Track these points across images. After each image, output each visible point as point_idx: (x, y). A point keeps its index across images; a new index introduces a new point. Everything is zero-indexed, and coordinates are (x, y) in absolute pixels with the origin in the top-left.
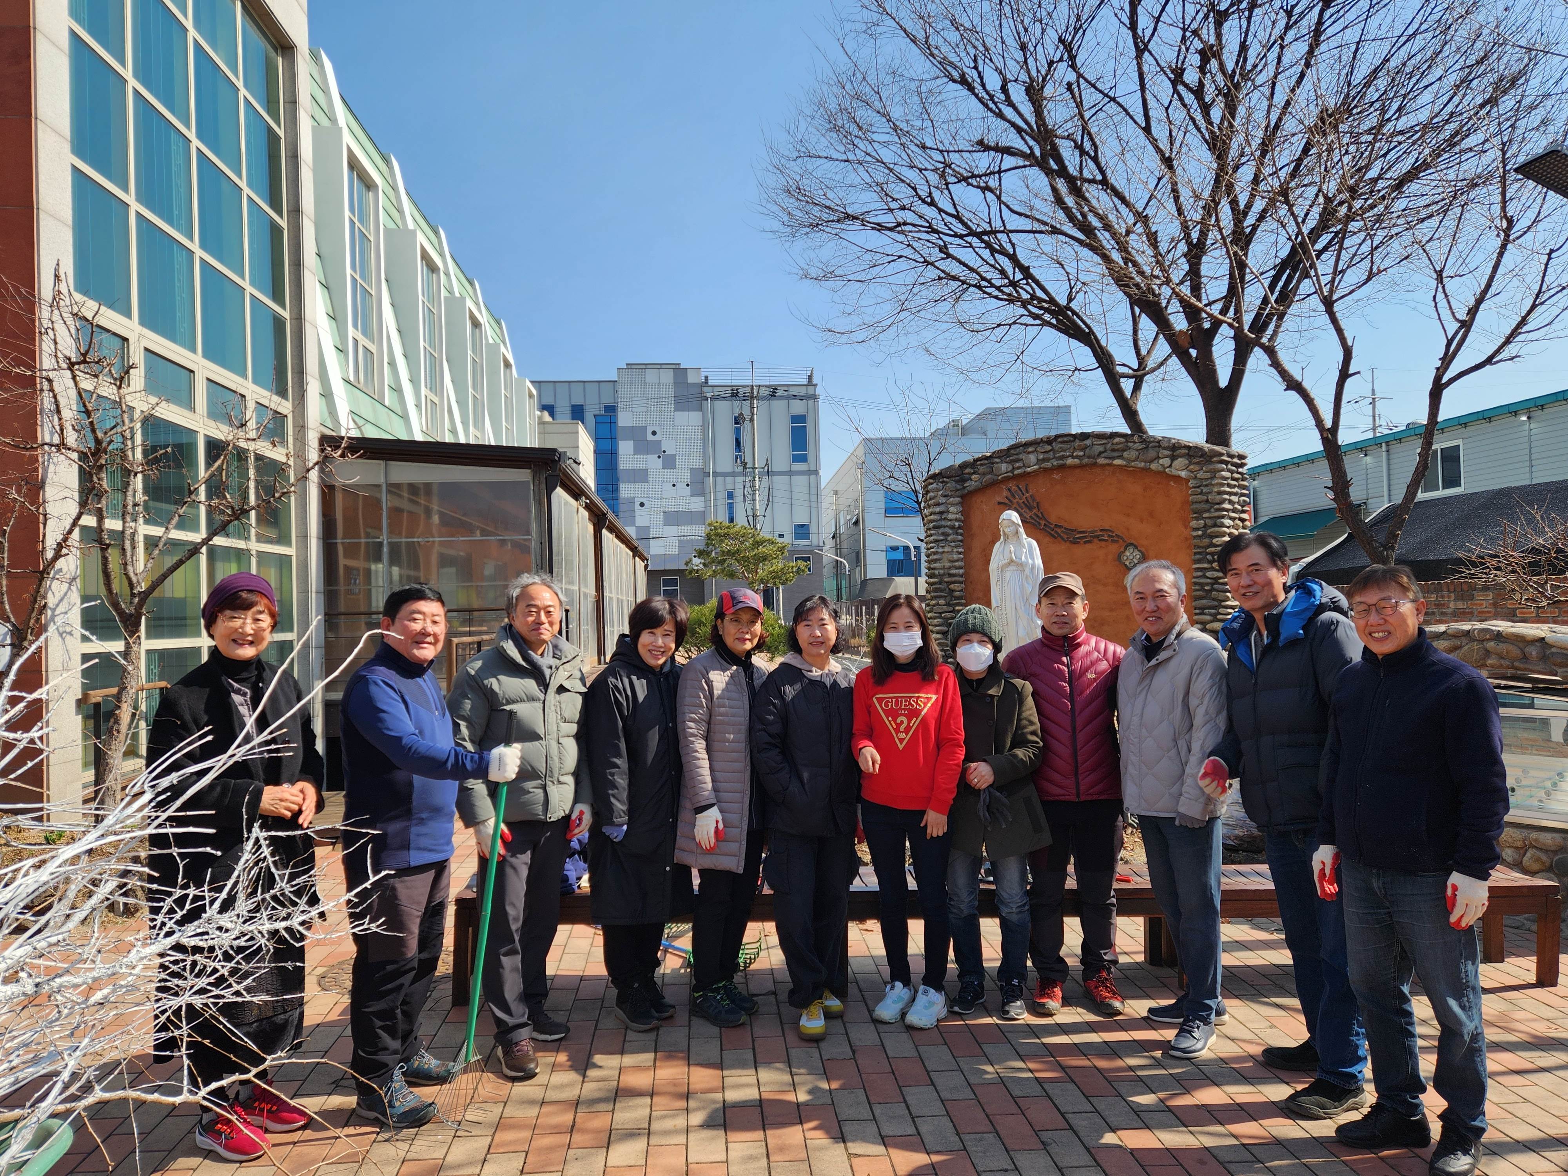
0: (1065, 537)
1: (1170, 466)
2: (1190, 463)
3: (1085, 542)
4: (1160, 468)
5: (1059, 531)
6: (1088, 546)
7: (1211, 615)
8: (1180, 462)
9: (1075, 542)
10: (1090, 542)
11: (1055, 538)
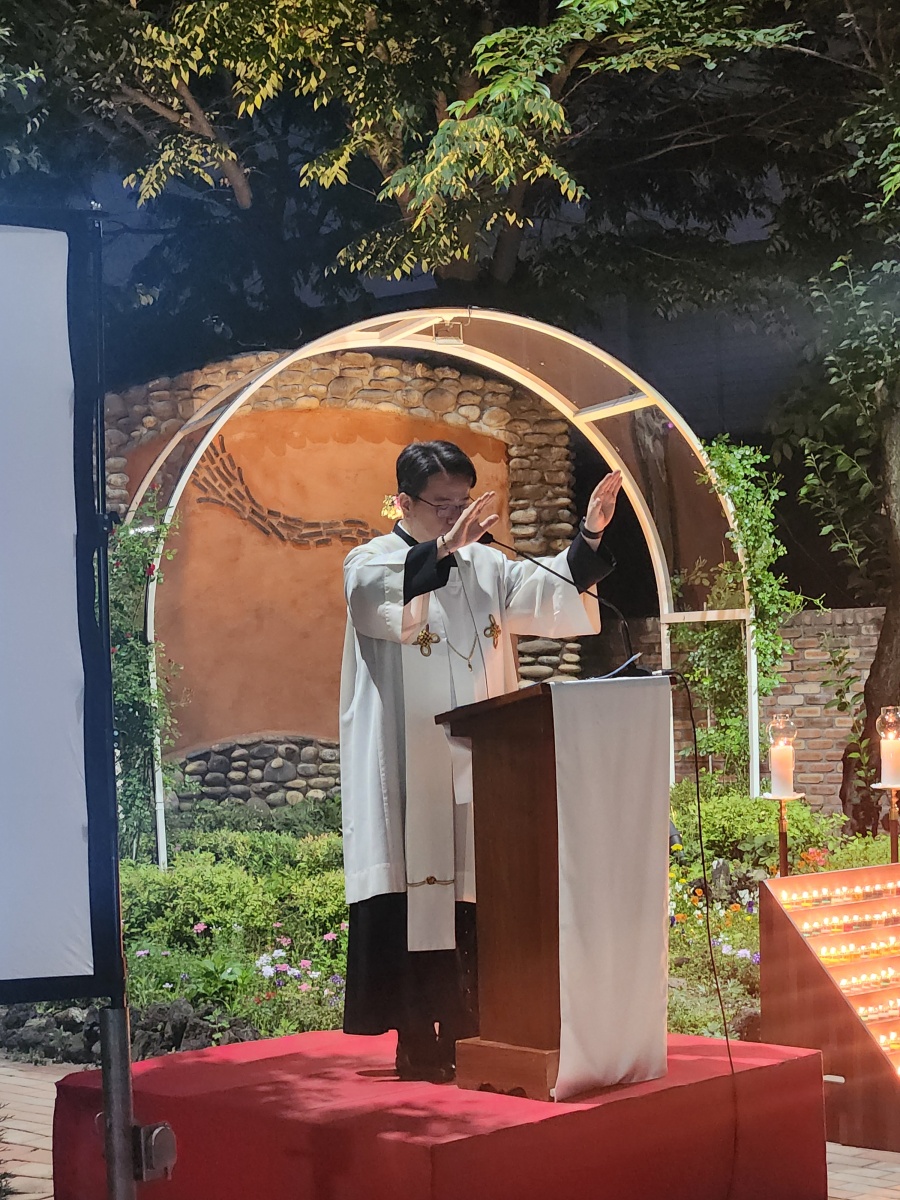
0: (284, 532)
1: (480, 418)
2: (512, 420)
3: (318, 543)
4: (462, 421)
5: (274, 522)
6: (323, 550)
7: (549, 665)
8: (494, 415)
9: (300, 543)
10: (326, 542)
11: (267, 533)
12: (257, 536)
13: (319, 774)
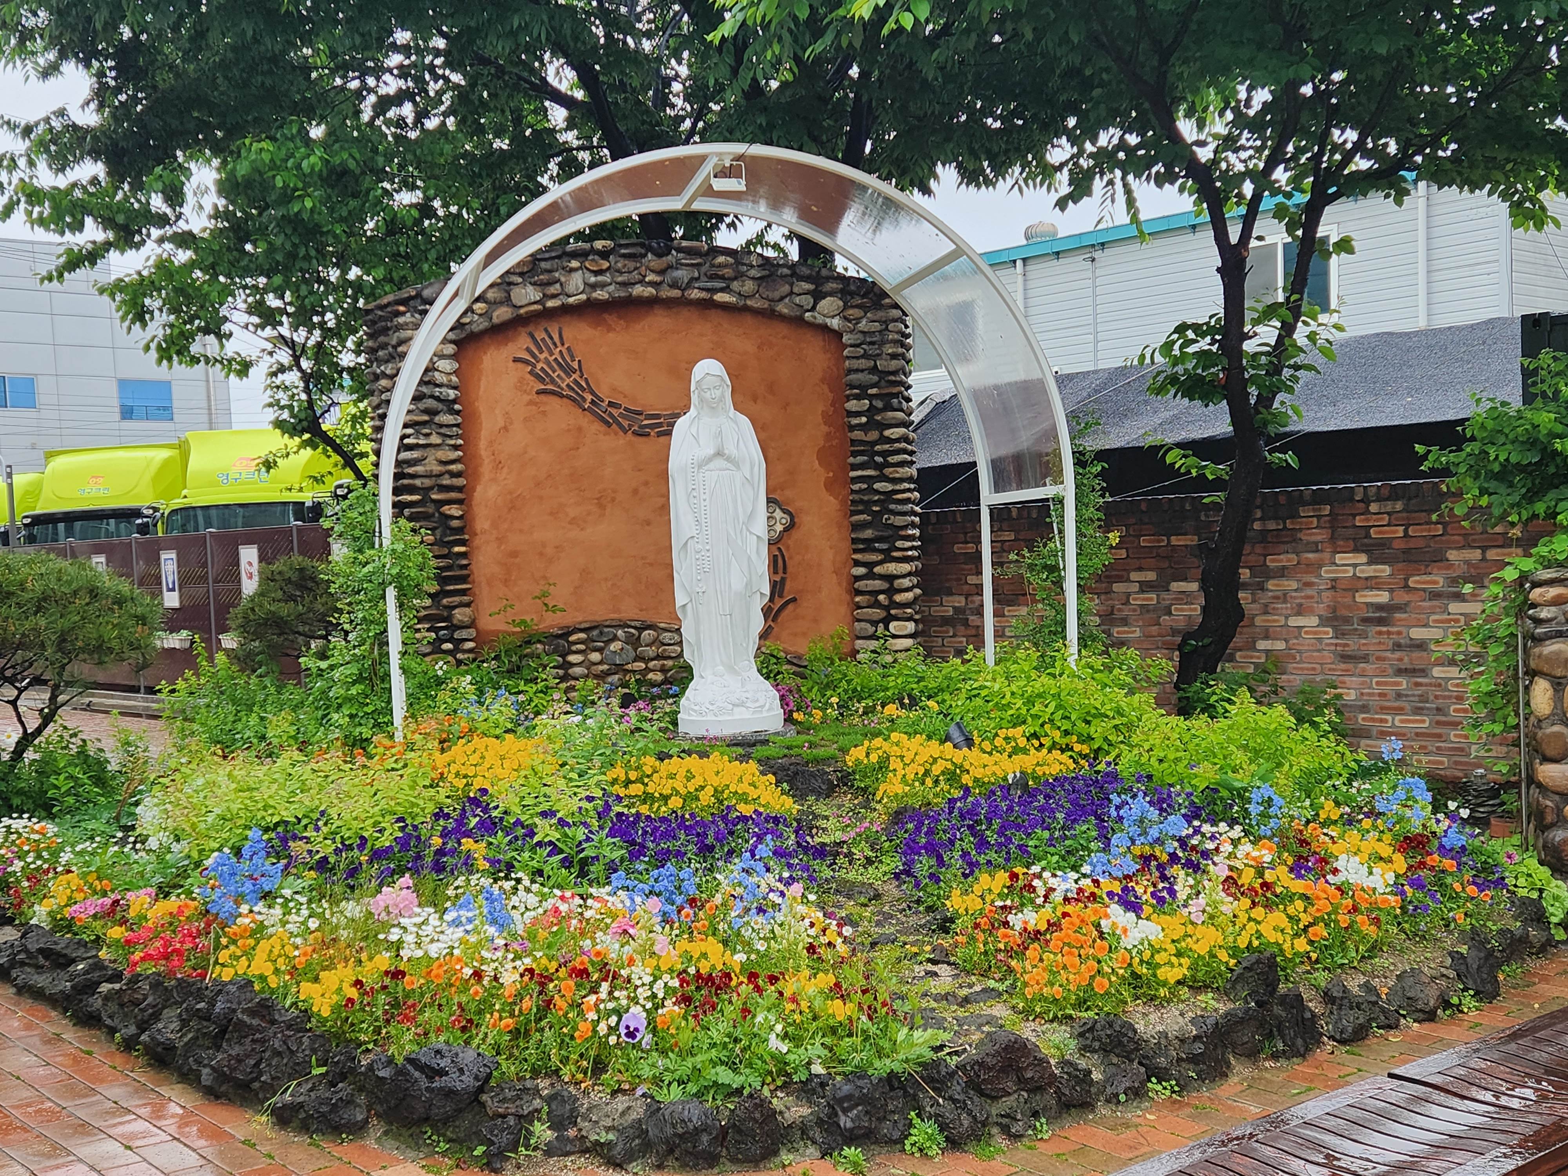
0: (625, 424)
1: (813, 309)
2: (846, 307)
3: (659, 433)
4: (796, 312)
5: (615, 413)
8: (828, 304)
9: (642, 433)
11: (609, 425)
12: (597, 426)
13: (657, 657)
